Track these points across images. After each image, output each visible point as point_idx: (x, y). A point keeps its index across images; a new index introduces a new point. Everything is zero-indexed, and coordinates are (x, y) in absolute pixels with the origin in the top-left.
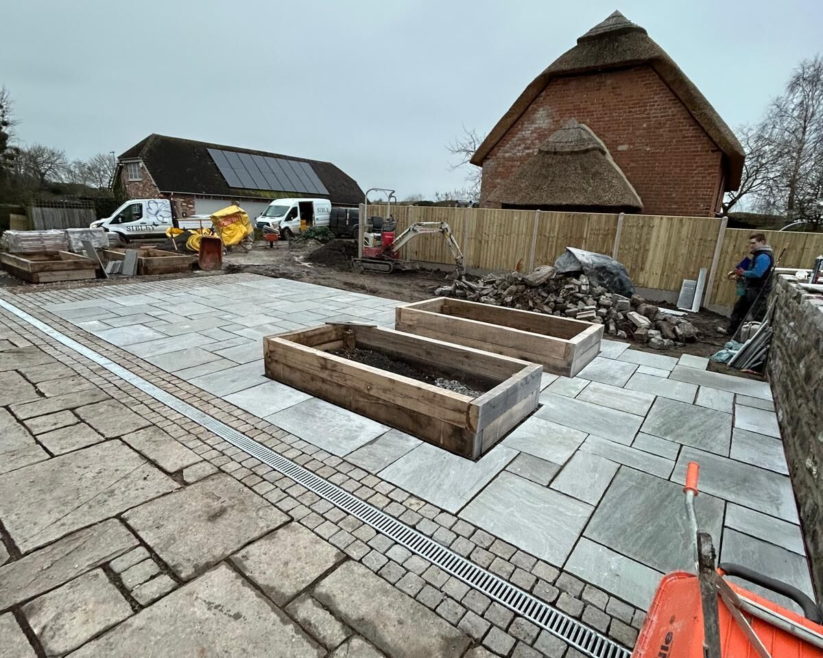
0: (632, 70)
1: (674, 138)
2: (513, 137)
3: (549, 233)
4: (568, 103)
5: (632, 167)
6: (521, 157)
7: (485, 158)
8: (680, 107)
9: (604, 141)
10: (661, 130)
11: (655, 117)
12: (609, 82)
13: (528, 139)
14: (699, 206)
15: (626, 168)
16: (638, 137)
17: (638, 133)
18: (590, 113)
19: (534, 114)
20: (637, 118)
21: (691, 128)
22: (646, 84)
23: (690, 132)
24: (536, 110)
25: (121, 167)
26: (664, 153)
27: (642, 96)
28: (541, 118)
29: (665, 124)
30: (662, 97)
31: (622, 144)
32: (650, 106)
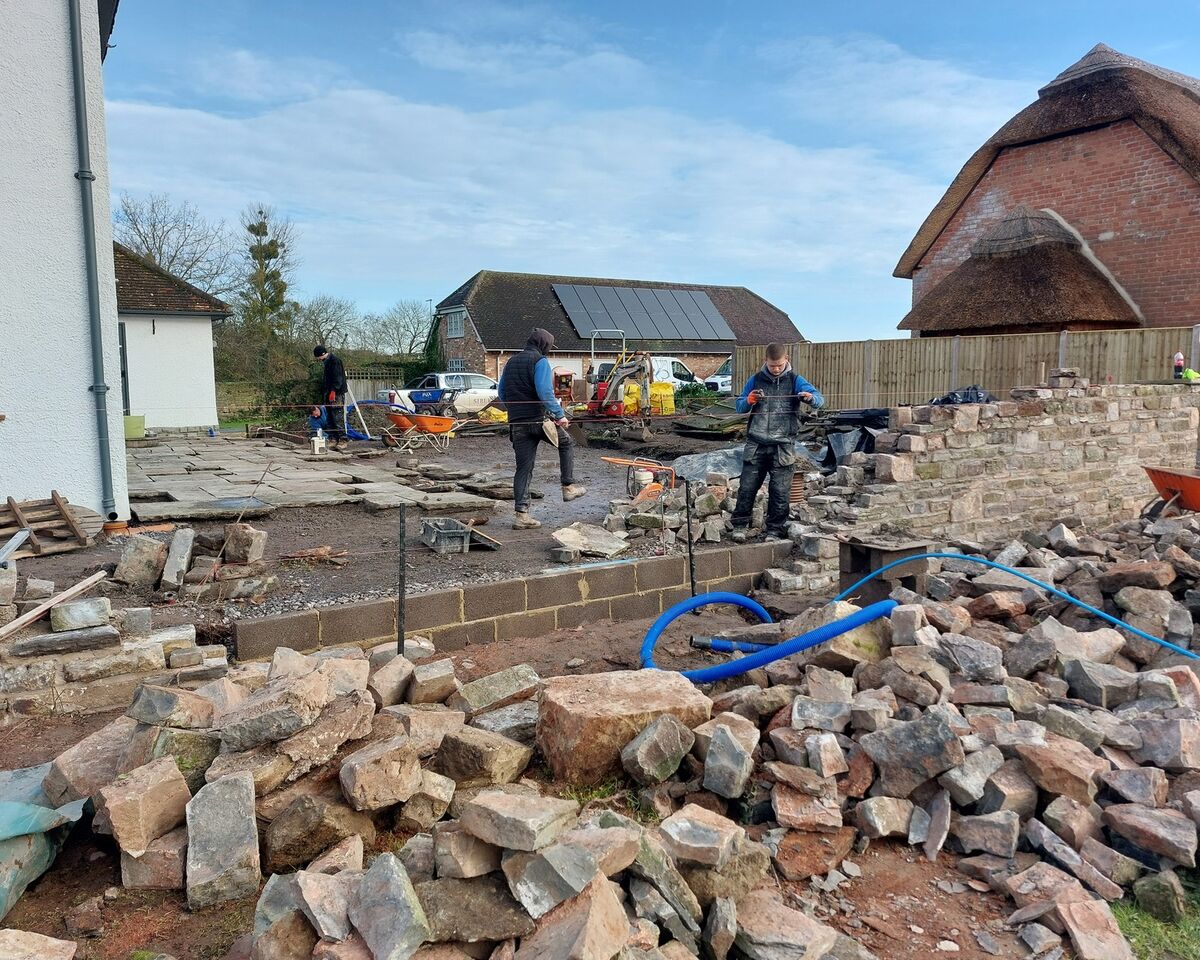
0: (1109, 128)
1: (1177, 216)
2: (953, 235)
3: (974, 366)
4: (1026, 182)
5: (1122, 263)
7: (916, 268)
8: (1180, 172)
9: (1079, 230)
10: (1158, 206)
11: (1146, 189)
12: (1079, 147)
13: (973, 236)
15: (1114, 265)
16: (1126, 219)
17: (1125, 213)
18: (1056, 192)
19: (978, 201)
20: (1123, 193)
22: (1129, 146)
24: (982, 195)
25: (439, 320)
26: (1166, 238)
27: (1125, 162)
28: (990, 205)
29: (1162, 197)
30: (1154, 161)
31: (1105, 231)
32: (1139, 174)
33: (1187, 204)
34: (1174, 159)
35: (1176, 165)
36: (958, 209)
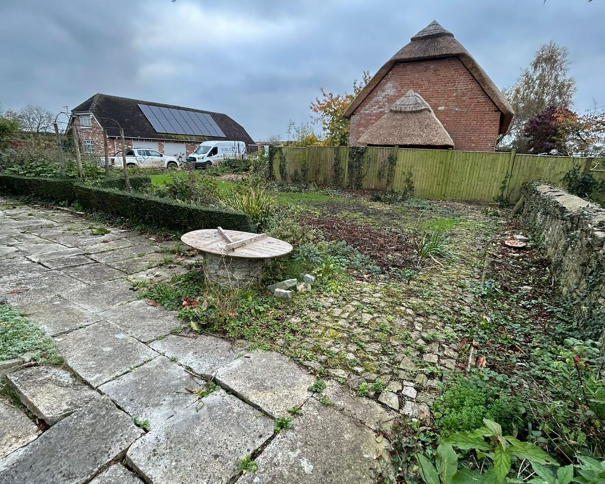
0: (446, 60)
1: (472, 103)
2: (371, 100)
4: (406, 79)
5: (447, 121)
6: (376, 114)
7: (352, 114)
8: (476, 84)
9: (430, 104)
10: (465, 98)
11: (460, 89)
12: (432, 67)
13: (381, 102)
14: (487, 145)
15: (444, 121)
16: (450, 102)
17: (450, 99)
18: (420, 86)
19: (384, 86)
20: (450, 90)
21: (482, 97)
22: (454, 69)
23: (482, 99)
24: (386, 83)
25: (74, 118)
26: (467, 112)
27: (453, 76)
28: (389, 88)
29: (466, 94)
30: (465, 77)
31: (441, 106)
32: (458, 82)
33: (477, 98)
34: (473, 77)
35: (474, 80)
36: (374, 88)
